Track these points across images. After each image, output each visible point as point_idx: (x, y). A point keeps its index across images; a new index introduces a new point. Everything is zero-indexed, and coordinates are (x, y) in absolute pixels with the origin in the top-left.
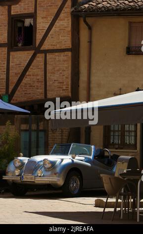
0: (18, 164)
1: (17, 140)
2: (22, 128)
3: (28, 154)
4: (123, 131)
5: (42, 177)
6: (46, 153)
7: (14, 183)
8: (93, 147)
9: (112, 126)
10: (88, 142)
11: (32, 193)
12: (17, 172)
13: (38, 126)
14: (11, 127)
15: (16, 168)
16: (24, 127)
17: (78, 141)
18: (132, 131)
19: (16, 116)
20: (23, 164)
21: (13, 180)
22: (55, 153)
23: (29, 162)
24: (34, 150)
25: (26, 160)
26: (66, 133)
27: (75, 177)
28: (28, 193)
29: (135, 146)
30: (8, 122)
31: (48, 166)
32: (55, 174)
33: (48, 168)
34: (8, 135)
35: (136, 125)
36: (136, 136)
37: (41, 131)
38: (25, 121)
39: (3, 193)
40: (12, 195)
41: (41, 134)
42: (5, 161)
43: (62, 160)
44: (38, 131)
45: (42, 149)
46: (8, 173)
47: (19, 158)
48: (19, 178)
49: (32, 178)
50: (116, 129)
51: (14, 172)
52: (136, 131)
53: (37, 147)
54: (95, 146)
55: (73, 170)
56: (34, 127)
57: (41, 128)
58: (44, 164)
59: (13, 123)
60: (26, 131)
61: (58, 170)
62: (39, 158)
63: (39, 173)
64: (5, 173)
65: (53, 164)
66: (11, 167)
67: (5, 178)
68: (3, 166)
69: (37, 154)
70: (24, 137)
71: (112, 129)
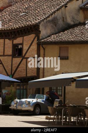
0: (15, 102)
1: (15, 92)
2: (17, 88)
3: (19, 98)
4: (57, 89)
5: (25, 108)
6: (27, 98)
7: (14, 110)
8: (45, 96)
9: (53, 88)
10: (43, 94)
11: (21, 114)
12: (15, 105)
14: (13, 88)
15: (15, 103)
16: (18, 87)
17: (39, 93)
18: (60, 90)
19: (15, 83)
20: (17, 102)
22: (30, 98)
23: (20, 101)
24: (22, 97)
25: (18, 100)
26: (34, 90)
27: (37, 108)
28: (19, 114)
29: (61, 96)
30: (12, 86)
32: (30, 106)
33: (27, 104)
34: (11, 91)
35: (62, 87)
36: (62, 92)
37: (25, 89)
38: (19, 85)
39: (9, 114)
40: (13, 114)
41: (25, 91)
42: (10, 101)
43: (33, 101)
44: (23, 89)
45: (25, 96)
46: (11, 106)
47: (16, 100)
48: (15, 108)
49: (21, 108)
50: (54, 88)
51: (14, 105)
52: (62, 90)
53: (23, 95)
54: (46, 95)
55: (37, 105)
56: (22, 87)
57: (25, 88)
58: (26, 102)
59: (13, 86)
60: (19, 89)
61: (31, 104)
62: (23, 100)
63: (24, 106)
65: (29, 102)
66: (13, 103)
67: (10, 108)
68: (9, 103)
70: (18, 92)
71: (53, 89)
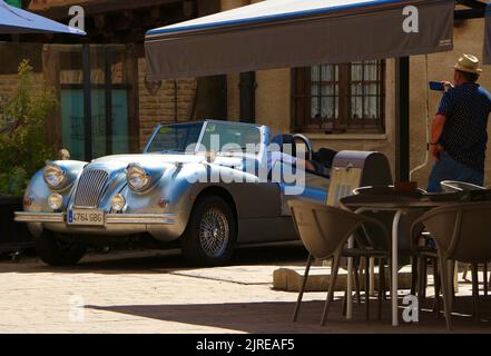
0: (56, 180)
1: (53, 113)
2: (64, 81)
3: (82, 150)
4: (345, 83)
5: (125, 214)
6: (134, 148)
7: (48, 232)
8: (263, 129)
9: (315, 69)
10: (249, 116)
11: (98, 258)
12: (55, 201)
13: (108, 74)
14: (31, 77)
15: (52, 189)
16: (69, 77)
17: (220, 114)
18: (370, 83)
19: (45, 47)
20: (70, 179)
21: (43, 223)
22: (158, 147)
23: (88, 173)
24: (99, 140)
25: (77, 167)
26: (186, 93)
27: (215, 213)
28: (86, 258)
29: (379, 124)
30: (24, 65)
31: (141, 182)
32: (162, 204)
33: (143, 189)
34: (24, 102)
35: (382, 65)
36: (382, 96)
37: (117, 87)
38: (73, 61)
39: (18, 259)
40: (41, 263)
41: (119, 98)
42: (19, 171)
43: (180, 166)
44: (108, 87)
45: (121, 137)
46: (29, 203)
47: (59, 163)
48: (59, 218)
49: (96, 217)
50: (327, 77)
51: (46, 201)
52: (381, 82)
53: (109, 132)
54: (269, 125)
55: (210, 197)
56: (97, 76)
57: (117, 79)
58: (129, 178)
59: (37, 67)
60: (74, 87)
61: (168, 192)
62: (113, 163)
63: (116, 202)
64: (20, 204)
65: (154, 177)
66: (38, 188)
67: (21, 217)
68: (14, 187)
69: (109, 152)
70: (70, 105)
71: (315, 77)
